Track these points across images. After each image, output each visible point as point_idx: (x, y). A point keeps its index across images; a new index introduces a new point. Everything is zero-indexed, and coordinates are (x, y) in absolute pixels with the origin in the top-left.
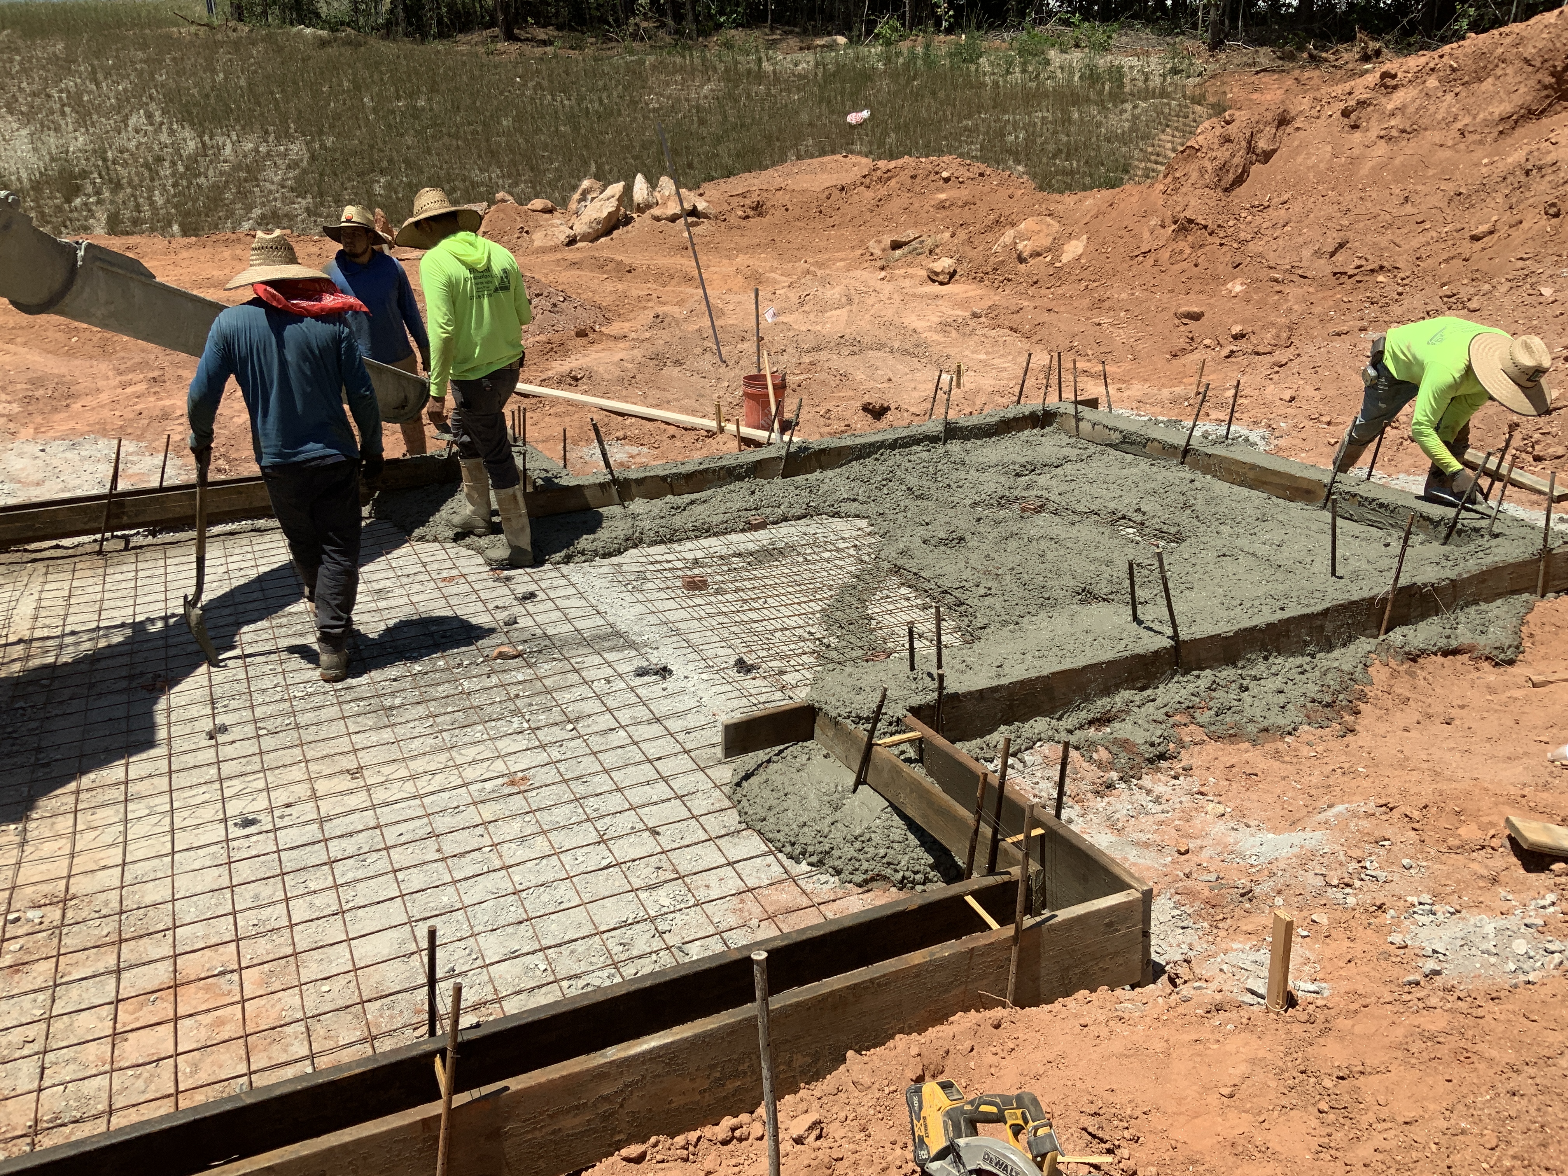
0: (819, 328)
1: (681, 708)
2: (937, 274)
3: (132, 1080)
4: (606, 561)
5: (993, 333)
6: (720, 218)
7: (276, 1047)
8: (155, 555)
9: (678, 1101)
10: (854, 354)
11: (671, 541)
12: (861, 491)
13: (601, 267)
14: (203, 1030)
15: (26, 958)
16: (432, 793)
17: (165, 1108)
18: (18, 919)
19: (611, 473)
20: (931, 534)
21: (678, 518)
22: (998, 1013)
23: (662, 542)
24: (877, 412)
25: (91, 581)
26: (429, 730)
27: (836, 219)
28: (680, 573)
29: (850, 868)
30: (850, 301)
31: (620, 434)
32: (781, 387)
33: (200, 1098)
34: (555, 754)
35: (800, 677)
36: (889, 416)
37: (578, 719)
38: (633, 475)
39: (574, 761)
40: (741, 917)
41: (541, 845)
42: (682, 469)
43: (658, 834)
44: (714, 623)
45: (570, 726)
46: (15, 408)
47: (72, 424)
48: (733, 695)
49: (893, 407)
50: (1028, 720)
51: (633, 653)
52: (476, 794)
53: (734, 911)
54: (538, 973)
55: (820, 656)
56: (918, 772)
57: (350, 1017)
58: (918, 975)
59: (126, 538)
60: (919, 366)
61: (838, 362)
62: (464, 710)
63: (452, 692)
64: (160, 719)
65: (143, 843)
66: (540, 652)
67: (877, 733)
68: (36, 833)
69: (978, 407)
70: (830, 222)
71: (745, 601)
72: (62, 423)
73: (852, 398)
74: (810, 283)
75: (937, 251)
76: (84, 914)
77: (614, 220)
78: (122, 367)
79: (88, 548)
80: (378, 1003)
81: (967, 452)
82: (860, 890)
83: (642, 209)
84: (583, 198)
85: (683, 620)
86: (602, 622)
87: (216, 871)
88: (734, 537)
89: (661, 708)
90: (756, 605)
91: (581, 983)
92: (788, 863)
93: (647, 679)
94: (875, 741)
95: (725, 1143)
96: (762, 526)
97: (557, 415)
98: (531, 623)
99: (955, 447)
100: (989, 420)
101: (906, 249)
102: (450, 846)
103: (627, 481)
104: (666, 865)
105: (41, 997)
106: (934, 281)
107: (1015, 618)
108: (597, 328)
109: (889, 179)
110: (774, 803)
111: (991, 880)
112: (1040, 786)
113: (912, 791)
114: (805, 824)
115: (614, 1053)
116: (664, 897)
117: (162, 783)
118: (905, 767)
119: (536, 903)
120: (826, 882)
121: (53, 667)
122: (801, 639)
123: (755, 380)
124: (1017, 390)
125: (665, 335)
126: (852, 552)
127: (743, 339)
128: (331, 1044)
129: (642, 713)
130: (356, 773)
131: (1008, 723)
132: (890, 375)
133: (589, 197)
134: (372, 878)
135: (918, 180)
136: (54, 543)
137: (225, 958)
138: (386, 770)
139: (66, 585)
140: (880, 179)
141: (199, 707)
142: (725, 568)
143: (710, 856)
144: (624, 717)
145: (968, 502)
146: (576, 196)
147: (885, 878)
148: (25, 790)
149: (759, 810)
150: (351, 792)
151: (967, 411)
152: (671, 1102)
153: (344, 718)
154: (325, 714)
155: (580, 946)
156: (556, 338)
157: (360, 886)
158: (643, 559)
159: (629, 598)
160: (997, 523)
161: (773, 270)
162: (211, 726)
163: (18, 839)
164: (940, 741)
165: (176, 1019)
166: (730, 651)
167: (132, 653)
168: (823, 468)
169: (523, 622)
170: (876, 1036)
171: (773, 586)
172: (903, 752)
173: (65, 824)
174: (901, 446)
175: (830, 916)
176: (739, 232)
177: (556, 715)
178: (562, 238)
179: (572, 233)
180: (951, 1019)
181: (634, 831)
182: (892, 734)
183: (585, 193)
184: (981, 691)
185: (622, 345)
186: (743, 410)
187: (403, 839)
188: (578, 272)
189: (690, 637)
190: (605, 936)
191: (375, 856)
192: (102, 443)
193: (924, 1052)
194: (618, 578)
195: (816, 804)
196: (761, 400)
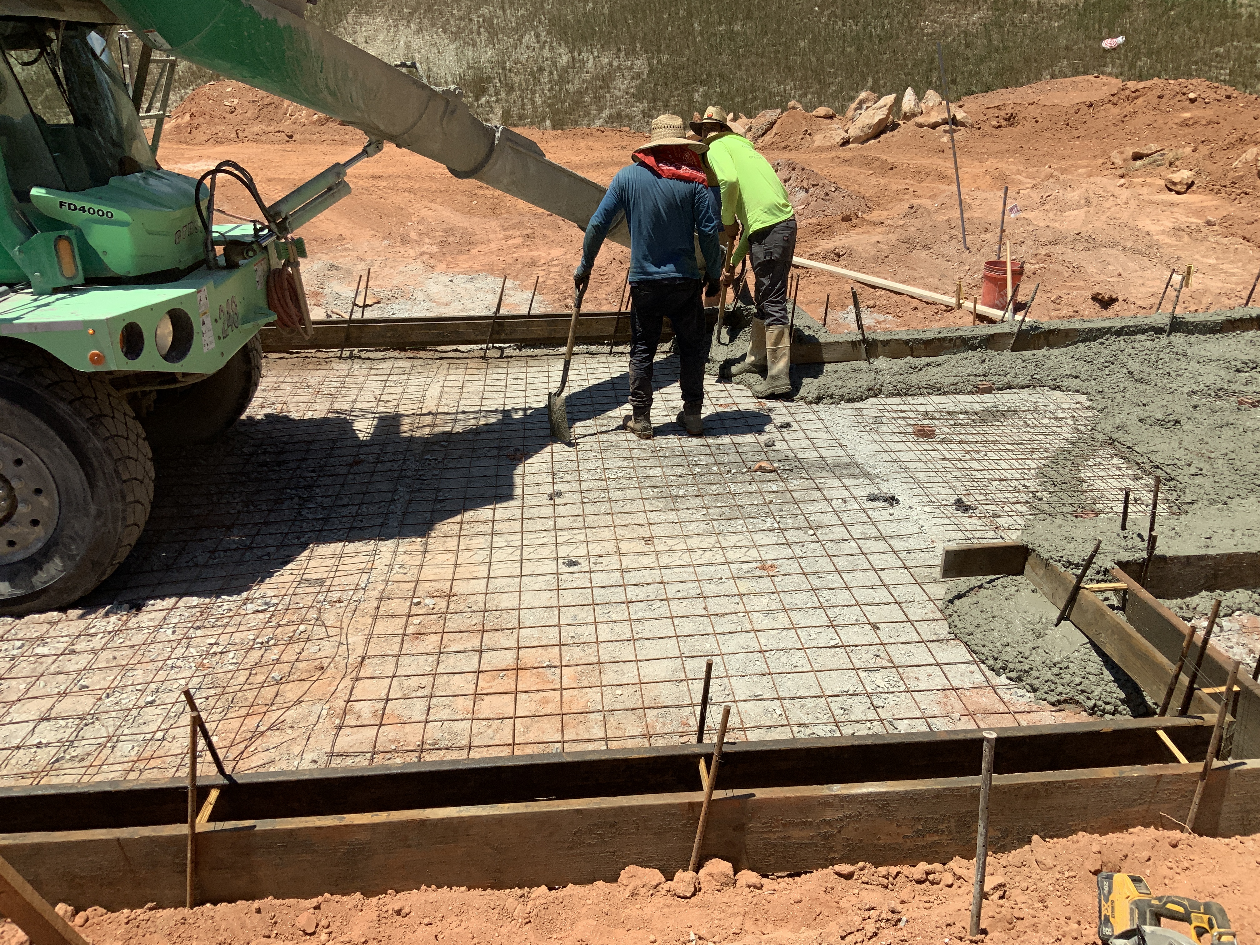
0: (1057, 225)
1: (904, 531)
2: (1174, 184)
3: (485, 728)
4: (850, 405)
5: (1225, 241)
6: (976, 126)
7: (581, 727)
8: (520, 364)
9: (884, 840)
10: (1087, 249)
11: (906, 395)
12: (1084, 369)
13: (869, 164)
14: (534, 704)
15: (423, 631)
16: (702, 565)
17: (505, 752)
18: (419, 603)
19: (863, 334)
20: (1148, 414)
21: (914, 376)
22: (1176, 834)
23: (899, 395)
24: (1106, 303)
25: (477, 377)
26: (703, 518)
27: (1082, 132)
28: (912, 422)
29: (1046, 688)
30: (1088, 203)
31: (871, 303)
32: (1018, 273)
33: (529, 750)
34: (798, 551)
35: (1012, 522)
36: (1116, 307)
37: (818, 527)
38: (881, 337)
39: (812, 560)
40: (944, 709)
41: (782, 619)
42: (923, 336)
43: (878, 628)
44: (938, 466)
45: (811, 532)
46: (435, 249)
47: (470, 264)
48: (951, 528)
49: (1121, 298)
50: (1229, 590)
51: (867, 482)
52: (735, 572)
53: (939, 703)
54: (775, 716)
55: (1032, 506)
56: (1120, 618)
57: (634, 717)
58: (1106, 786)
59: (502, 349)
60: (1149, 264)
61: (1070, 255)
62: (730, 506)
63: (722, 491)
64: (518, 480)
65: (501, 565)
66: (791, 470)
67: (1085, 579)
68: (433, 546)
69: (1204, 306)
70: (1076, 133)
71: (968, 452)
72: (464, 262)
73: (1081, 288)
74: (1052, 185)
75: (1177, 163)
76: (461, 607)
77: (883, 126)
78: (506, 225)
79: (477, 354)
80: (655, 712)
81: (1190, 345)
82: (1053, 708)
83: (907, 117)
84: (859, 107)
85: (911, 461)
86: (843, 453)
87: (549, 594)
88: (961, 397)
89: (888, 529)
90: (977, 456)
91: (808, 731)
92: (989, 673)
93: (877, 504)
94: (1082, 585)
95: (919, 882)
96: (989, 390)
97: (820, 284)
98: (786, 447)
99: (1179, 339)
100: (1215, 318)
101: (1146, 160)
102: (714, 606)
103: (875, 341)
104: (882, 654)
105: (431, 659)
106: (1171, 190)
107: (1225, 499)
108: (860, 214)
109: (1136, 98)
110: (982, 622)
111: (1183, 721)
112: (1235, 650)
113: (1113, 633)
114: (1008, 645)
115: (838, 789)
116: (879, 680)
117: (517, 526)
118: (1109, 611)
119: (777, 662)
120: (1023, 696)
121: (449, 434)
122: (1016, 490)
123: (996, 265)
124: (1245, 294)
125: (917, 223)
126: (1070, 421)
127: (986, 230)
128: (619, 733)
129: (871, 530)
130: (648, 540)
131: (1211, 589)
132: (1121, 271)
133: (865, 106)
134: (656, 619)
135: (1164, 100)
136: (454, 347)
137: (551, 656)
138: (671, 542)
139: (461, 378)
140: (1128, 98)
141: (544, 476)
142: (952, 422)
143: (921, 655)
144: (856, 531)
145: (1186, 390)
146: (854, 105)
147: (1077, 702)
148: (428, 515)
149: (968, 625)
150: (645, 554)
151: (1193, 309)
152: (879, 839)
153: (642, 499)
154: (630, 493)
155: (809, 703)
156: (825, 221)
157: (647, 623)
158: (881, 407)
159: (866, 436)
160: (1214, 411)
161: (1019, 172)
162: (550, 491)
163: (422, 549)
164: (1145, 595)
165: (516, 693)
166: (951, 491)
167: (501, 431)
168: (1050, 346)
169: (779, 446)
170: (1060, 829)
171: (994, 442)
172: (1107, 599)
173: (452, 543)
174: (1127, 334)
175: (1024, 723)
176: (991, 139)
177: (800, 521)
178: (838, 139)
179: (846, 135)
180: (1132, 830)
181: (857, 623)
182: (1098, 582)
183: (861, 103)
184: (1188, 558)
185: (879, 229)
186: (981, 291)
187: (680, 595)
188: (848, 168)
189: (917, 475)
190: (829, 699)
191: (659, 603)
192: (490, 279)
193: (1104, 851)
194: (859, 419)
195: (1020, 629)
196: (1000, 284)
